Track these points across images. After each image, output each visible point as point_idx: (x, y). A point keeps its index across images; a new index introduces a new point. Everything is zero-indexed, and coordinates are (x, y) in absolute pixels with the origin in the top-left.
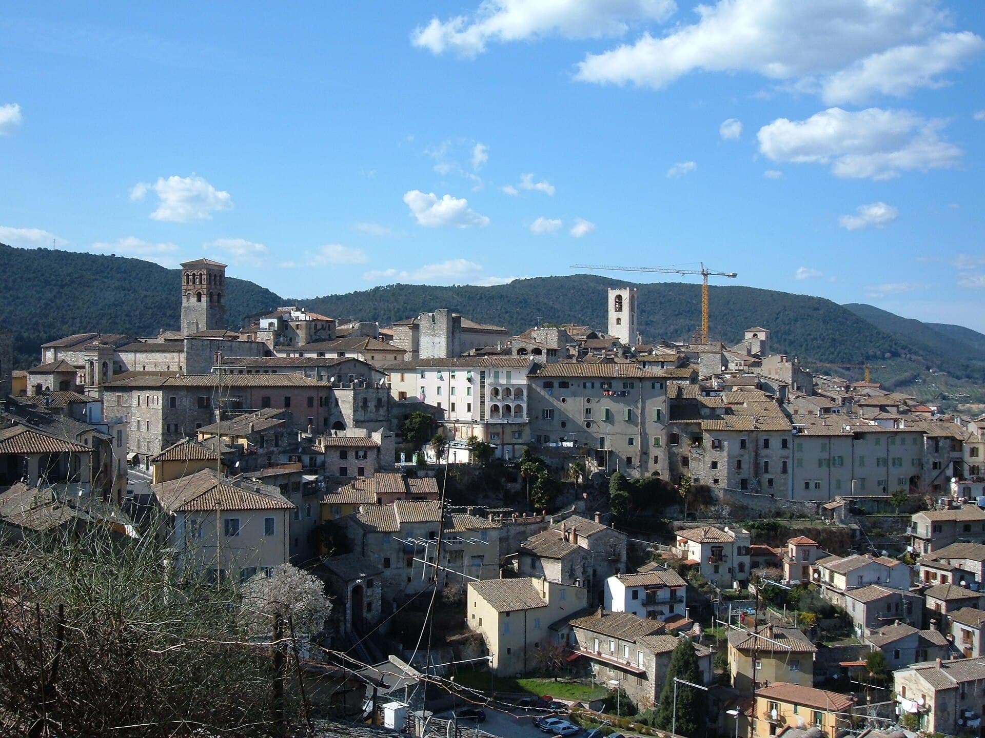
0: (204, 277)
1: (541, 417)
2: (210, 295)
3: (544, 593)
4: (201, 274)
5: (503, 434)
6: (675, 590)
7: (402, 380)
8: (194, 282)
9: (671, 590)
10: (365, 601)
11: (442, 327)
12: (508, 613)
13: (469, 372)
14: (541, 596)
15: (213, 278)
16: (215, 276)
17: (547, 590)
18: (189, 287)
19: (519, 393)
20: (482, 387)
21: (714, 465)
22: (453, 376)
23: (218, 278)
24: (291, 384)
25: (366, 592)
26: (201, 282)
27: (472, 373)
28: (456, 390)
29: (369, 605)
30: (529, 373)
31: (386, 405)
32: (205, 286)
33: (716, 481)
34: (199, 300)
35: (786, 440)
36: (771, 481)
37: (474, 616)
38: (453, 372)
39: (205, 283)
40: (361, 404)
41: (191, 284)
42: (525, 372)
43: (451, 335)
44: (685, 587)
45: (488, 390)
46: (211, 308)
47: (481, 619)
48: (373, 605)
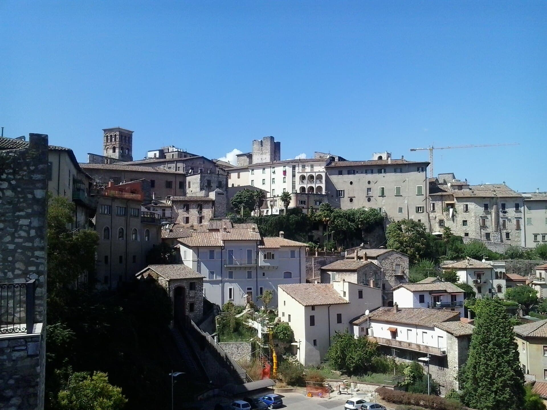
0: (118, 137)
1: (335, 196)
2: (121, 148)
3: (345, 293)
4: (115, 135)
5: (308, 202)
6: (455, 295)
7: (239, 177)
8: (111, 141)
9: (452, 295)
10: (188, 301)
11: (267, 148)
12: (313, 307)
13: (285, 166)
14: (342, 295)
15: (123, 138)
16: (125, 137)
17: (347, 290)
18: (108, 144)
19: (319, 177)
20: (294, 176)
21: (465, 223)
22: (274, 172)
23: (127, 139)
24: (155, 171)
25: (189, 293)
26: (115, 140)
27: (287, 167)
28: (275, 180)
29: (192, 305)
30: (327, 165)
31: (225, 187)
32: (118, 143)
33: (467, 234)
34: (114, 151)
35: (518, 204)
36: (508, 234)
37: (283, 314)
38: (274, 168)
39: (118, 140)
40: (206, 184)
41: (109, 141)
42: (324, 164)
43: (273, 153)
44: (463, 294)
45: (298, 176)
46: (122, 157)
47: (290, 315)
48: (196, 306)
